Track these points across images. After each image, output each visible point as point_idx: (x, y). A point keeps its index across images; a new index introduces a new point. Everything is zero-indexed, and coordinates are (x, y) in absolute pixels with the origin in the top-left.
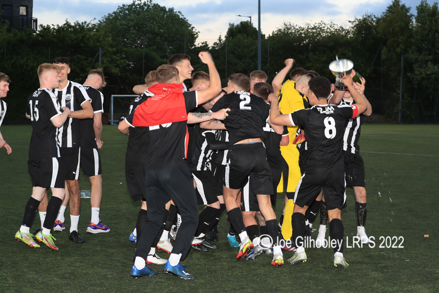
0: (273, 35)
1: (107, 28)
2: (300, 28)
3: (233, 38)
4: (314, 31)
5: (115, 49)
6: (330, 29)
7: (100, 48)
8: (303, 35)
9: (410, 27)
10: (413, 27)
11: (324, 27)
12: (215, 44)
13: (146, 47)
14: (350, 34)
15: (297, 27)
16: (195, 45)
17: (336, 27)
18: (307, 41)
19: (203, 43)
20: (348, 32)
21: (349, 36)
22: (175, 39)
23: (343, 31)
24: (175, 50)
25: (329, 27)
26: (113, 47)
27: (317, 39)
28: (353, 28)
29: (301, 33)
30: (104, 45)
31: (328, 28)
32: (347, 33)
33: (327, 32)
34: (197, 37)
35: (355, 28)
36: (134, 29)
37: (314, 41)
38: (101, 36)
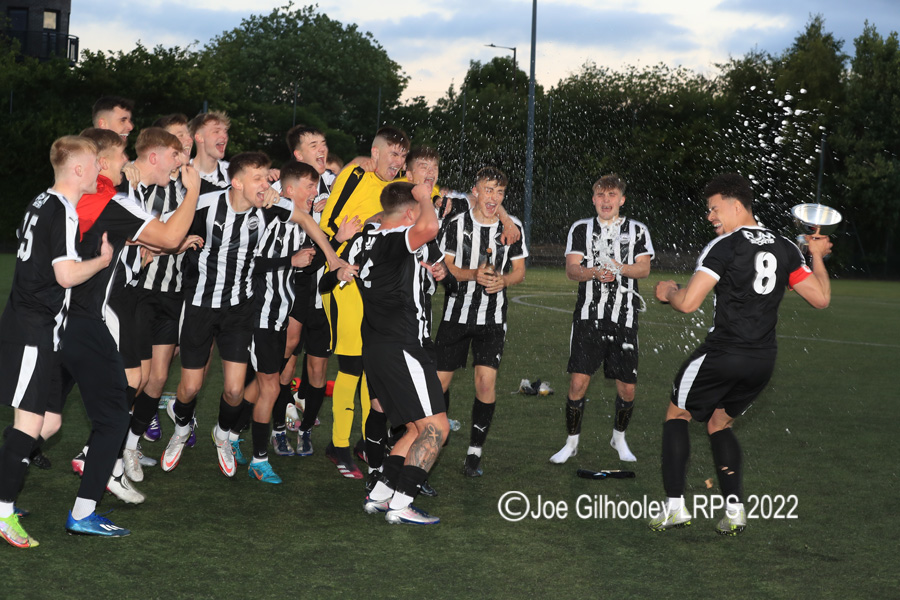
0: (560, 88)
1: (221, 62)
2: (615, 74)
3: (478, 91)
4: (645, 81)
5: (235, 105)
6: (677, 80)
7: (206, 103)
8: (622, 90)
9: (841, 81)
10: (845, 80)
11: (665, 75)
12: (440, 101)
13: (299, 103)
14: (716, 91)
15: (609, 73)
16: (399, 103)
17: (690, 76)
18: (629, 101)
19: (415, 100)
20: (714, 86)
21: (716, 94)
22: (358, 88)
23: (703, 84)
24: (357, 112)
25: (676, 75)
26: (231, 102)
27: (650, 99)
28: (724, 78)
29: (618, 86)
30: (214, 95)
31: (672, 77)
32: (710, 89)
33: (671, 85)
34: (405, 87)
35: (729, 79)
36: (277, 65)
37: (644, 104)
38: (209, 78)
